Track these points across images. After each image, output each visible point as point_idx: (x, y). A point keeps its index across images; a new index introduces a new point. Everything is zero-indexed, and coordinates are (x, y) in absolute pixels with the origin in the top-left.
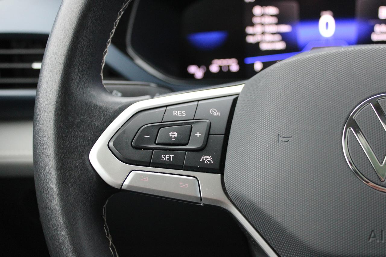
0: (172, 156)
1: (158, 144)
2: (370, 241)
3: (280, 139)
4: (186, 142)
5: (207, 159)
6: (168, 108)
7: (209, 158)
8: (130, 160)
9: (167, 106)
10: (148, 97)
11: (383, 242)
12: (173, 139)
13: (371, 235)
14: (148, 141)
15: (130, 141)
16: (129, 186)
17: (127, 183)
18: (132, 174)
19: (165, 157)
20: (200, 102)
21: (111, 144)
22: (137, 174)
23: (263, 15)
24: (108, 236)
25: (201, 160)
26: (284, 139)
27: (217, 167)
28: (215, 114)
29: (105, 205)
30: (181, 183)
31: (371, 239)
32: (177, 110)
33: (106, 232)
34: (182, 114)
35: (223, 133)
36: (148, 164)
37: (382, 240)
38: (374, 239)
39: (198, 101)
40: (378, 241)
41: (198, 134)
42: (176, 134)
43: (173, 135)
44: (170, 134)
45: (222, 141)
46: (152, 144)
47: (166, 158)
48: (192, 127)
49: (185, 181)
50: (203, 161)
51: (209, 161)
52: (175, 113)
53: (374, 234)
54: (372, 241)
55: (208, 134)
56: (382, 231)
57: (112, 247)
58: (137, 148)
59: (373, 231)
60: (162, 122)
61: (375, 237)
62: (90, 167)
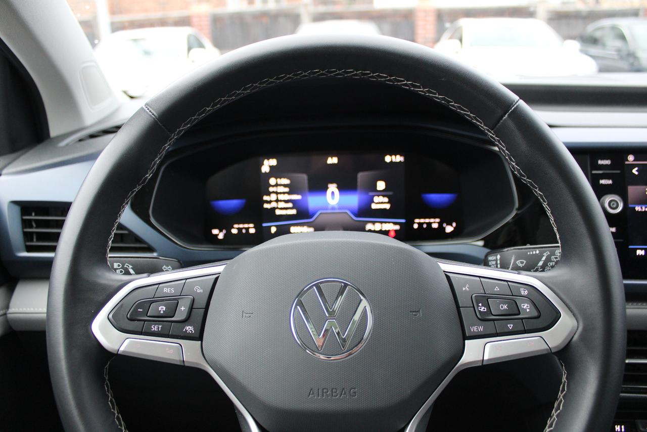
0: (160, 326)
1: (149, 317)
2: (310, 397)
3: (244, 315)
4: (172, 315)
5: (189, 329)
6: (160, 285)
7: (191, 328)
8: (126, 330)
9: (159, 284)
10: (145, 275)
11: (319, 398)
12: (162, 312)
13: (310, 393)
14: (140, 314)
15: (126, 314)
16: (123, 351)
17: (122, 349)
18: (128, 341)
19: (154, 327)
20: (188, 281)
21: (111, 316)
22: (131, 342)
23: (277, 185)
24: (108, 392)
25: (184, 330)
26: (247, 315)
27: (197, 335)
28: (199, 291)
29: (107, 366)
30: (167, 349)
31: (310, 396)
32: (167, 287)
33: (106, 388)
34: (171, 291)
35: (204, 307)
36: (141, 333)
37: (318, 396)
38: (313, 396)
39: (186, 279)
40: (316, 397)
41: (183, 308)
42: (164, 308)
43: (162, 309)
44: (160, 308)
45: (202, 314)
46: (144, 316)
47: (156, 328)
48: (178, 302)
49: (170, 347)
50: (186, 331)
51: (191, 331)
52: (165, 290)
53: (313, 392)
54: (311, 398)
55: (191, 308)
56: (318, 389)
57: (111, 401)
58: (131, 320)
59: (311, 389)
60: (153, 298)
61: (313, 394)
62: (92, 335)
